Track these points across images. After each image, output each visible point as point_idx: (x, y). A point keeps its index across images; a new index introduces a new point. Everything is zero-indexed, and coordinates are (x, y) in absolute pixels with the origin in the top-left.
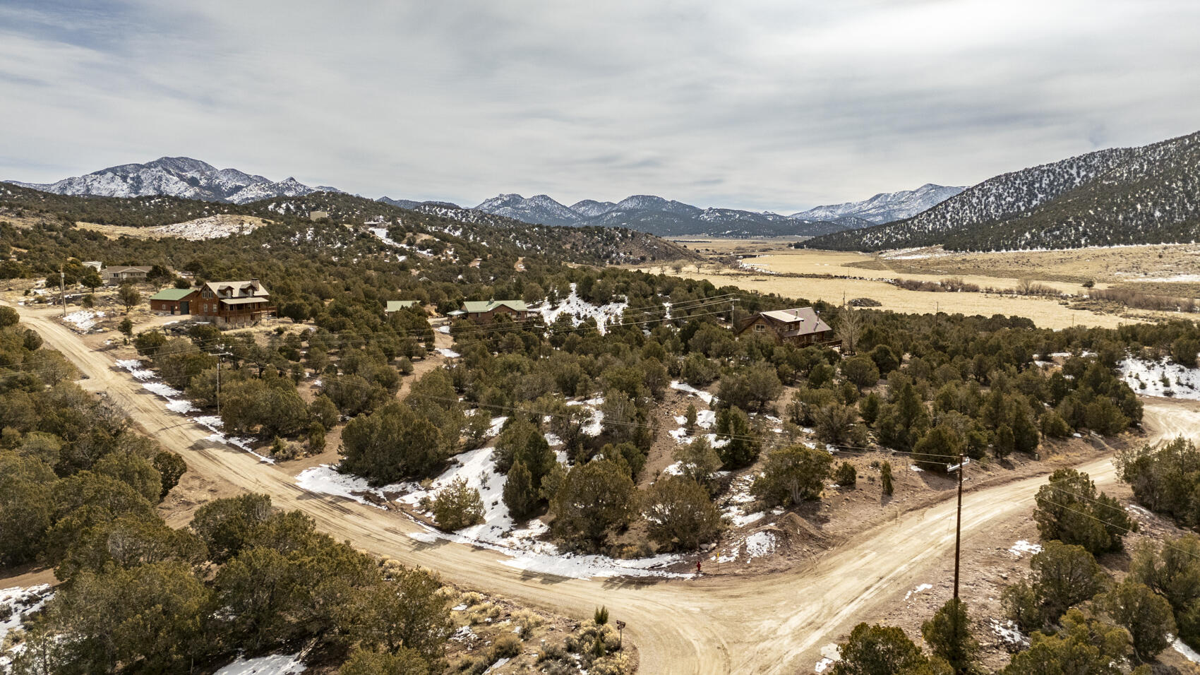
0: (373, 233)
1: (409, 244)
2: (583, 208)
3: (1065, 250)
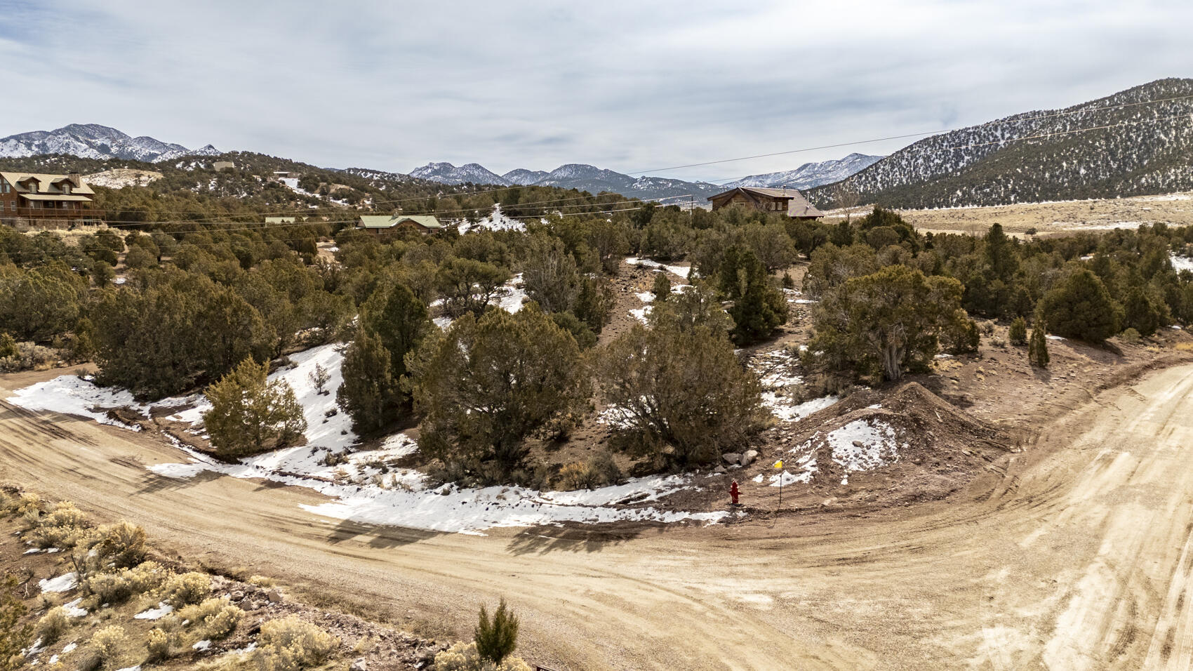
0: (284, 182)
1: (323, 193)
2: (515, 177)
3: (996, 206)
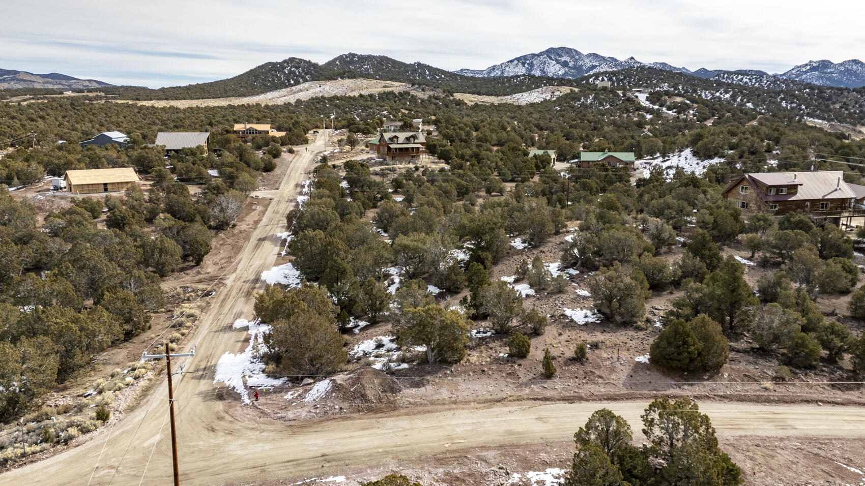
0: (637, 97)
1: (661, 105)
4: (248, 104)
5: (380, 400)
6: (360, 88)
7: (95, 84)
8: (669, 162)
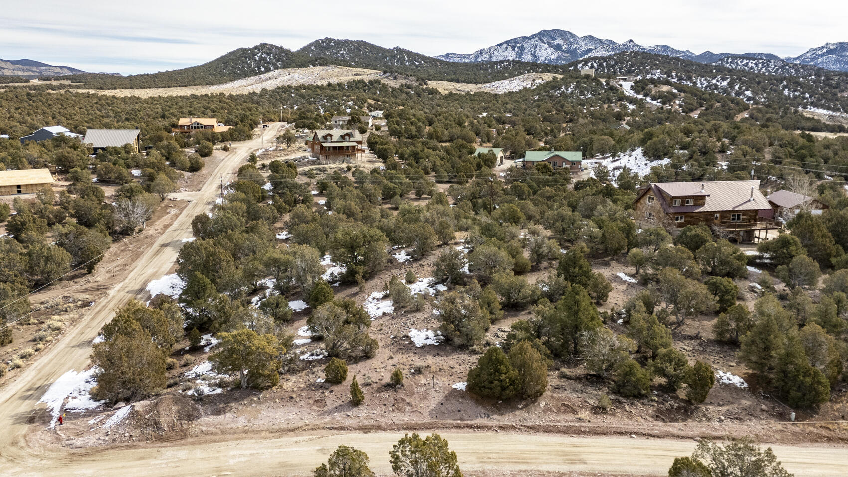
0: (621, 86)
4: (212, 94)
5: (172, 428)
6: (330, 77)
7: (66, 70)
8: (619, 161)
